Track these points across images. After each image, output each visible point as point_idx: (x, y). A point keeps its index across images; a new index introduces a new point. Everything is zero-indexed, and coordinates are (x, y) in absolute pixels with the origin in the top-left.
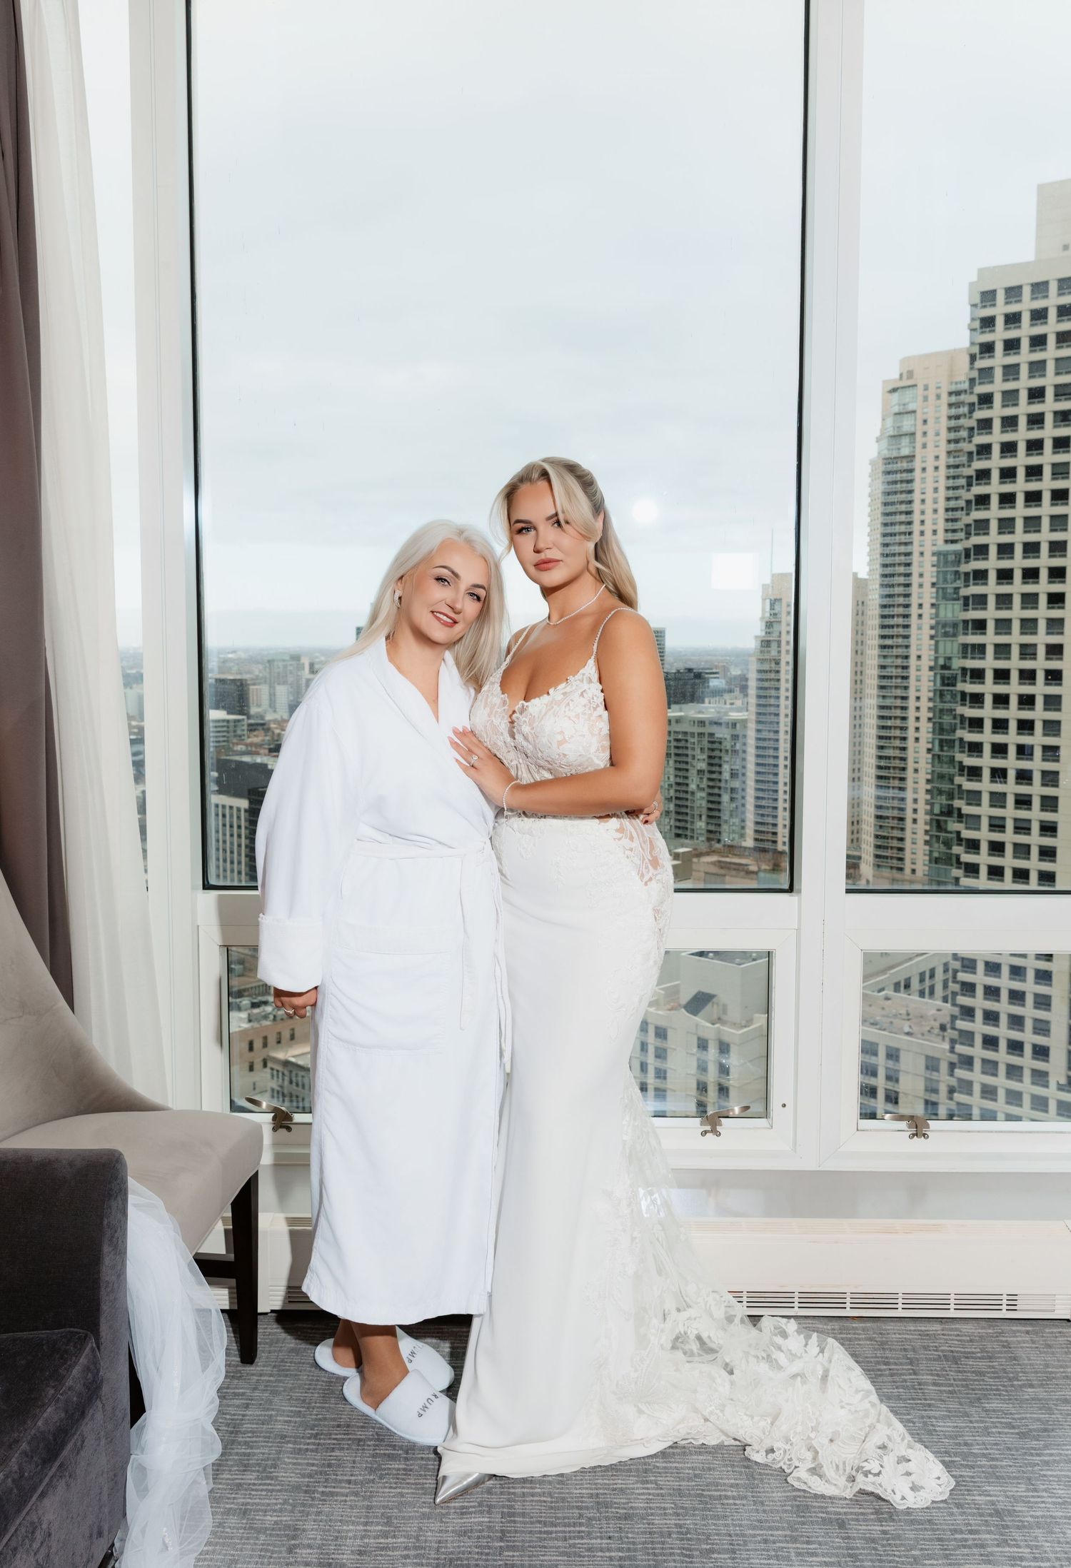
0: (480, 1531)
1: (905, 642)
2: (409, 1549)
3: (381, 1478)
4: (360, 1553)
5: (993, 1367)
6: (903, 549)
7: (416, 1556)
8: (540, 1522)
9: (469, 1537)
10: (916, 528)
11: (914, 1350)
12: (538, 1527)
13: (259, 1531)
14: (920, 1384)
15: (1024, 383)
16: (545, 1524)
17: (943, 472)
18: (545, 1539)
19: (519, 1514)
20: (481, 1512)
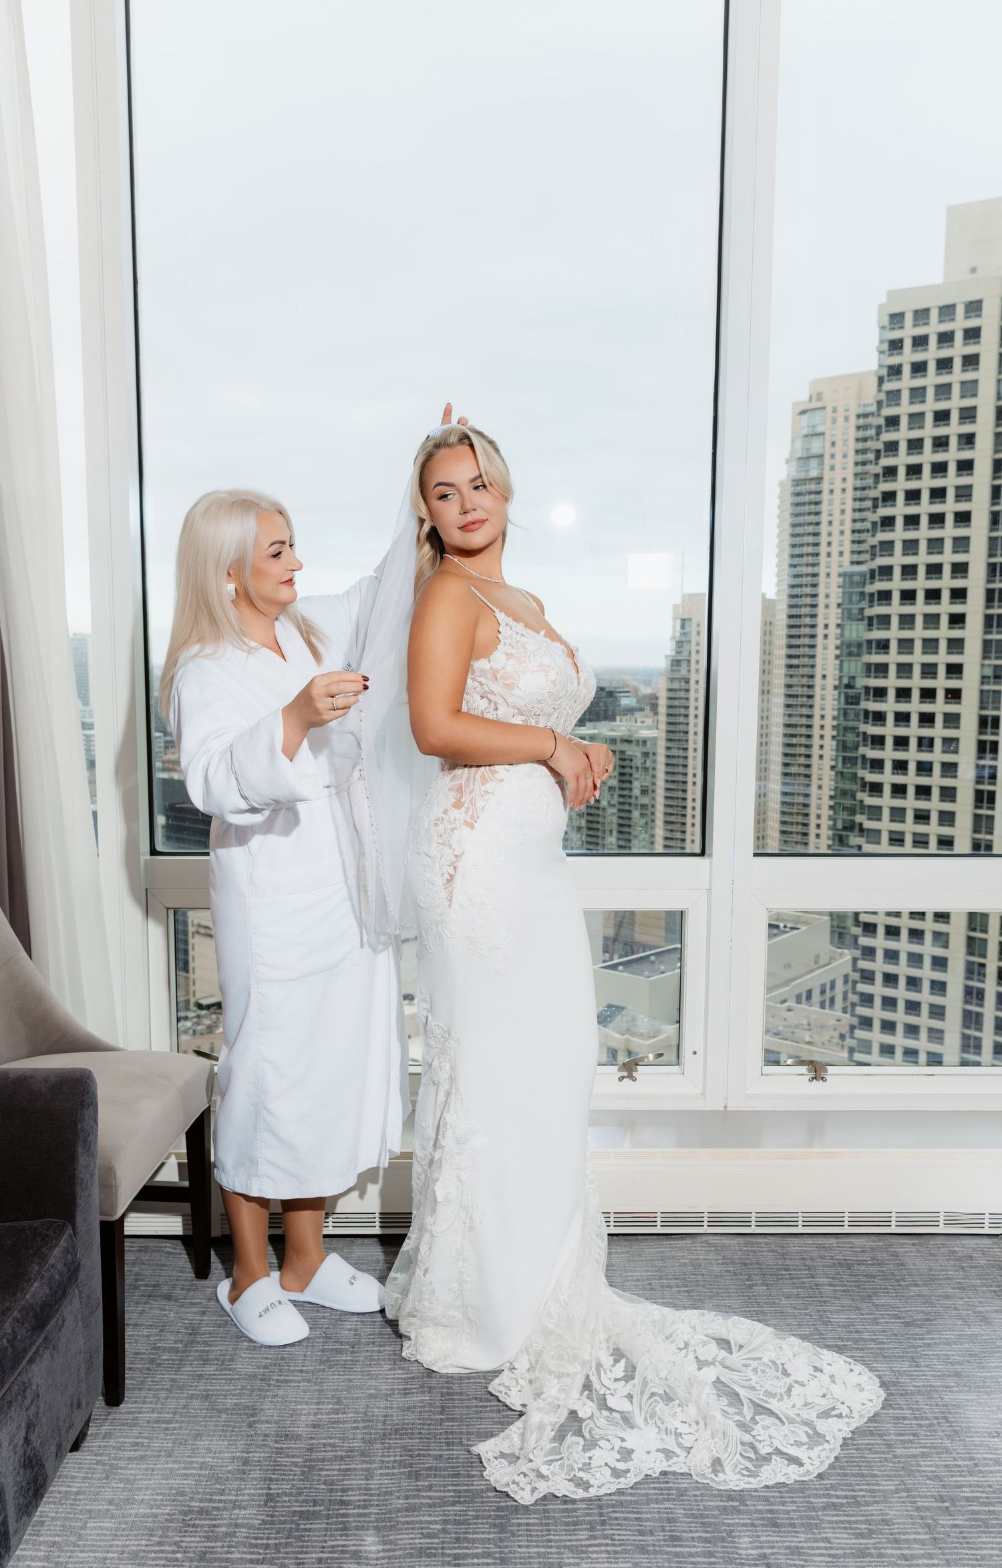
0: (422, 1407)
1: (810, 661)
2: (358, 1422)
3: (330, 1367)
4: (314, 1426)
5: (882, 1271)
6: (810, 570)
7: (365, 1428)
8: (476, 1399)
9: (412, 1412)
10: (823, 549)
11: (812, 1259)
12: (474, 1403)
13: (220, 1411)
14: (817, 1285)
15: (931, 405)
16: (481, 1400)
17: (850, 494)
18: (481, 1412)
19: (457, 1394)
20: (423, 1392)
